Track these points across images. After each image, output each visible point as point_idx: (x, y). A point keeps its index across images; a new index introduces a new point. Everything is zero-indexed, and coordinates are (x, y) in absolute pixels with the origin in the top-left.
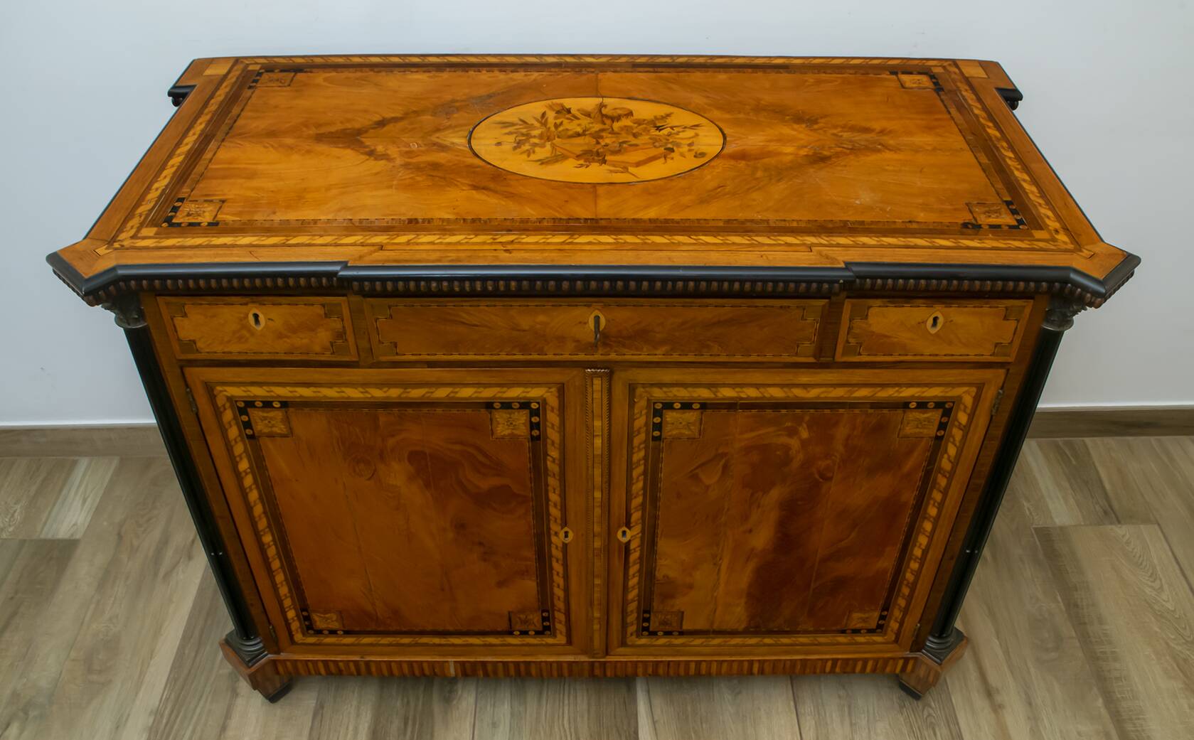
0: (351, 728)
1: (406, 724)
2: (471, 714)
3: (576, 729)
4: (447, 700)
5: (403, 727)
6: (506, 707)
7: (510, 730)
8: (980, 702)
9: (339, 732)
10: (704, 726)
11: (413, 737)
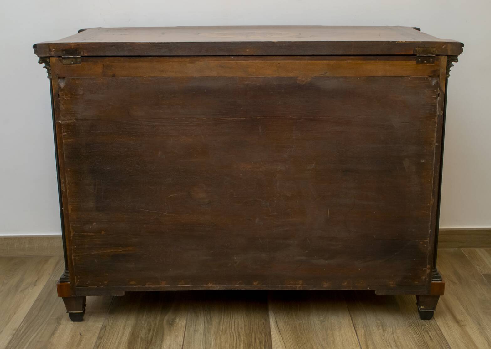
0: (120, 333)
1: (149, 330)
2: (184, 328)
3: (238, 332)
4: (171, 324)
5: (148, 332)
6: (202, 325)
7: (204, 332)
8: (452, 324)
9: (114, 334)
10: (305, 331)
11: (153, 335)
